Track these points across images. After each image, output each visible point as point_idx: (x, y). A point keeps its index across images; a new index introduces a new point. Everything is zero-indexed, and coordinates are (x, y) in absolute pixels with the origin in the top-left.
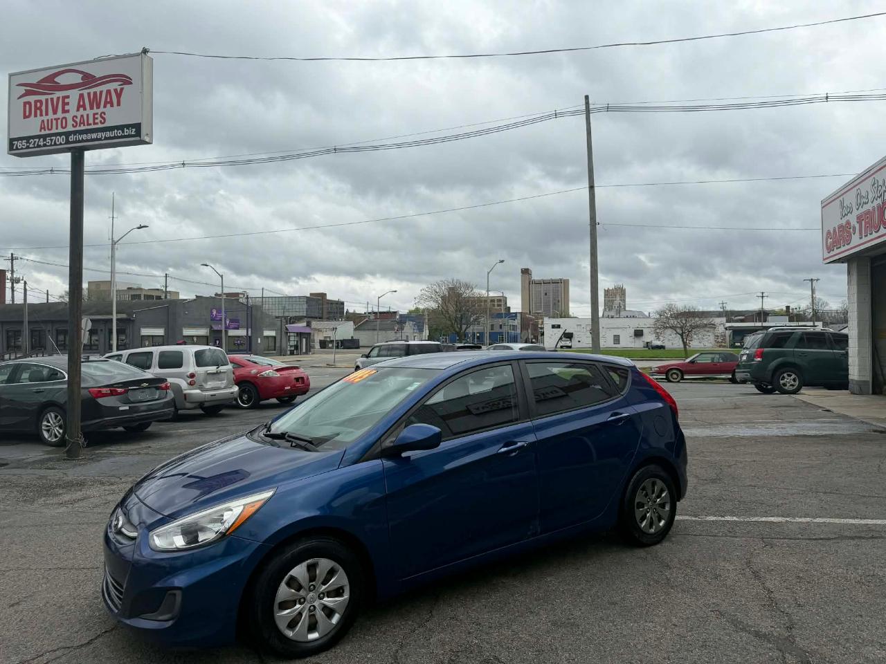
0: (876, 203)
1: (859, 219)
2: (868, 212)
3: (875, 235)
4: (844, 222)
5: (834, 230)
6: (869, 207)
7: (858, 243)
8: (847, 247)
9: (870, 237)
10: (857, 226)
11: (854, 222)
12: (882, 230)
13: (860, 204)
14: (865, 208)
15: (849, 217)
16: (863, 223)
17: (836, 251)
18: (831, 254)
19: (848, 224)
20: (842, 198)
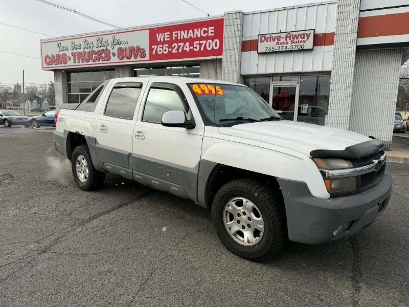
0: (86, 50)
1: (74, 54)
2: (81, 53)
4: (61, 53)
5: (53, 56)
6: (82, 50)
7: (71, 64)
8: (63, 65)
10: (72, 57)
11: (69, 53)
12: (91, 62)
13: (74, 48)
14: (78, 50)
15: (65, 52)
16: (77, 57)
17: (53, 65)
18: (50, 66)
19: (64, 55)
20: (59, 42)
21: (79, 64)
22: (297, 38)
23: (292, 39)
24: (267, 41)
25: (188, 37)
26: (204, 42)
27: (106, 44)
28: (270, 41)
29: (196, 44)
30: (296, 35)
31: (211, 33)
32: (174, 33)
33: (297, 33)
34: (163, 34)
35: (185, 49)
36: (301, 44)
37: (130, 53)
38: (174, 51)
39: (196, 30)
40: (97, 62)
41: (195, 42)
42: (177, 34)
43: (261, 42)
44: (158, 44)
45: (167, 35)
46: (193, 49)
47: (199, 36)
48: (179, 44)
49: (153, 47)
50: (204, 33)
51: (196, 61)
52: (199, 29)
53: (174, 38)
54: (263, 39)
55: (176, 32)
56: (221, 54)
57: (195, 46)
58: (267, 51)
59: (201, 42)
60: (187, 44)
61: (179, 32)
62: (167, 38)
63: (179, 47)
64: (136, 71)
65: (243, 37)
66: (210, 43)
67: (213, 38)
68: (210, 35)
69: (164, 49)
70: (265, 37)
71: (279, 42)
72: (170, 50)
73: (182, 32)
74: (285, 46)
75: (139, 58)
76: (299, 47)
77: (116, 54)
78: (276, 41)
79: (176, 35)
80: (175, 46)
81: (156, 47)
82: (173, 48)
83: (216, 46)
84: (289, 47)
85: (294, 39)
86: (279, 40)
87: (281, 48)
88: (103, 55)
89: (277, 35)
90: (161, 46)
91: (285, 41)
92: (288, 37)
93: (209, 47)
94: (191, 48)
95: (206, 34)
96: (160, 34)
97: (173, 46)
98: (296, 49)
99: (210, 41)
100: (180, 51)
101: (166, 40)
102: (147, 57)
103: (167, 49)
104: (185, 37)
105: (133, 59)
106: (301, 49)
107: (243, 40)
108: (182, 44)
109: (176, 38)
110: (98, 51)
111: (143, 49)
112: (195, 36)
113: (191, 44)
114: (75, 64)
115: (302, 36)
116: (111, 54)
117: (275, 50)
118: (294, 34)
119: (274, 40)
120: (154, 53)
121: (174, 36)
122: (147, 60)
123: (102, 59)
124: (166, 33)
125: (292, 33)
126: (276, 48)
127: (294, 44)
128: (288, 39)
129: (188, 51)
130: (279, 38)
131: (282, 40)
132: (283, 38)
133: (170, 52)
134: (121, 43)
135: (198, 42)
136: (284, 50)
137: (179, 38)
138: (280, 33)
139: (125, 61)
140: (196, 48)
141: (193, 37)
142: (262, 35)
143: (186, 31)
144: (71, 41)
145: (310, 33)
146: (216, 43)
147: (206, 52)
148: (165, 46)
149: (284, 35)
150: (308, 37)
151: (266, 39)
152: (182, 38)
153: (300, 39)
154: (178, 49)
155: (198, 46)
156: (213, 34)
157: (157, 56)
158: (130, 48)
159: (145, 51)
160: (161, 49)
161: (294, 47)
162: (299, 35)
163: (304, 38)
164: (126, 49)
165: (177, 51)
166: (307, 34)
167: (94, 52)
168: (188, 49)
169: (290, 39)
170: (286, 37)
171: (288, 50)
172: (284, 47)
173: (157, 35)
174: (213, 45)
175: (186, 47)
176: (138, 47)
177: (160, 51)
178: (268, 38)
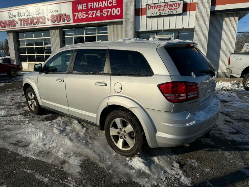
1: (20, 20)
2: (25, 19)
3: (28, 26)
4: (11, 19)
5: (5, 21)
6: (26, 17)
7: (18, 27)
8: (13, 27)
9: (26, 26)
10: (19, 22)
11: (17, 19)
12: (32, 25)
13: (20, 15)
14: (23, 17)
15: (14, 18)
16: (22, 21)
17: (6, 28)
18: (4, 28)
19: (14, 20)
20: (9, 12)
21: (24, 26)
22: (172, 6)
23: (169, 7)
24: (152, 9)
25: (99, 7)
26: (110, 10)
27: (42, 13)
28: (154, 9)
29: (105, 11)
30: (171, 4)
31: (115, 3)
32: (89, 4)
33: (172, 3)
34: (82, 4)
35: (97, 15)
36: (174, 10)
37: (59, 18)
38: (90, 16)
39: (104, 2)
40: (37, 25)
41: (104, 10)
42: (91, 4)
43: (149, 9)
44: (78, 11)
45: (85, 5)
46: (102, 15)
47: (106, 5)
48: (93, 11)
49: (75, 14)
50: (110, 4)
51: (105, 22)
52: (107, 1)
53: (89, 8)
54: (150, 7)
55: (91, 3)
56: (122, 18)
57: (104, 12)
58: (153, 15)
59: (108, 10)
60: (99, 11)
61: (93, 3)
62: (85, 7)
63: (93, 13)
64: (64, 31)
65: (136, 6)
66: (114, 10)
67: (116, 7)
68: (114, 5)
69: (83, 15)
70: (151, 6)
71: (160, 9)
72: (87, 15)
73: (95, 3)
74: (164, 11)
75: (66, 22)
76: (173, 12)
77: (50, 19)
78: (158, 8)
79: (91, 6)
80: (90, 13)
81: (77, 14)
82: (89, 15)
83: (118, 12)
84: (167, 12)
85: (170, 7)
86: (160, 8)
87: (162, 13)
88: (41, 20)
89: (159, 4)
90: (81, 13)
91: (164, 9)
92: (166, 6)
93: (114, 13)
94: (102, 14)
95: (111, 4)
96: (80, 5)
97: (89, 13)
98: (172, 13)
99: (114, 9)
100: (94, 16)
101: (84, 8)
102: (72, 21)
103: (85, 15)
104: (97, 7)
105: (62, 22)
106: (174, 13)
107: (136, 8)
108: (95, 12)
109: (91, 7)
110: (37, 17)
111: (68, 15)
112: (104, 6)
113: (101, 12)
114: (22, 27)
115: (176, 5)
116: (46, 19)
117: (158, 15)
118: (170, 3)
119: (157, 8)
120: (76, 18)
121: (89, 6)
122: (71, 23)
123: (40, 23)
124: (84, 4)
125: (169, 3)
126: (158, 14)
127: (170, 10)
128: (166, 7)
129: (99, 16)
130: (160, 7)
131: (162, 8)
132: (163, 6)
133: (87, 17)
134: (53, 12)
135: (106, 10)
136: (163, 14)
137: (93, 7)
138: (161, 3)
139: (57, 24)
140: (105, 14)
141: (102, 6)
142: (149, 5)
143: (97, 3)
144: (17, 10)
145: (180, 3)
146: (118, 10)
147: (111, 17)
148: (83, 13)
149: (163, 5)
150: (179, 5)
151: (152, 7)
152: (95, 7)
153: (174, 7)
154: (92, 15)
155: (106, 13)
156: (116, 5)
157: (78, 20)
158: (59, 15)
159: (70, 17)
160: (81, 15)
161: (170, 12)
162: (173, 4)
163: (176, 6)
164: (57, 15)
165: (91, 17)
166: (178, 3)
167: (34, 18)
168: (99, 15)
169: (167, 7)
170: (165, 6)
171: (166, 14)
172: (163, 13)
173: (78, 5)
174: (116, 11)
175: (98, 14)
176: (65, 14)
177: (80, 16)
178: (153, 6)
